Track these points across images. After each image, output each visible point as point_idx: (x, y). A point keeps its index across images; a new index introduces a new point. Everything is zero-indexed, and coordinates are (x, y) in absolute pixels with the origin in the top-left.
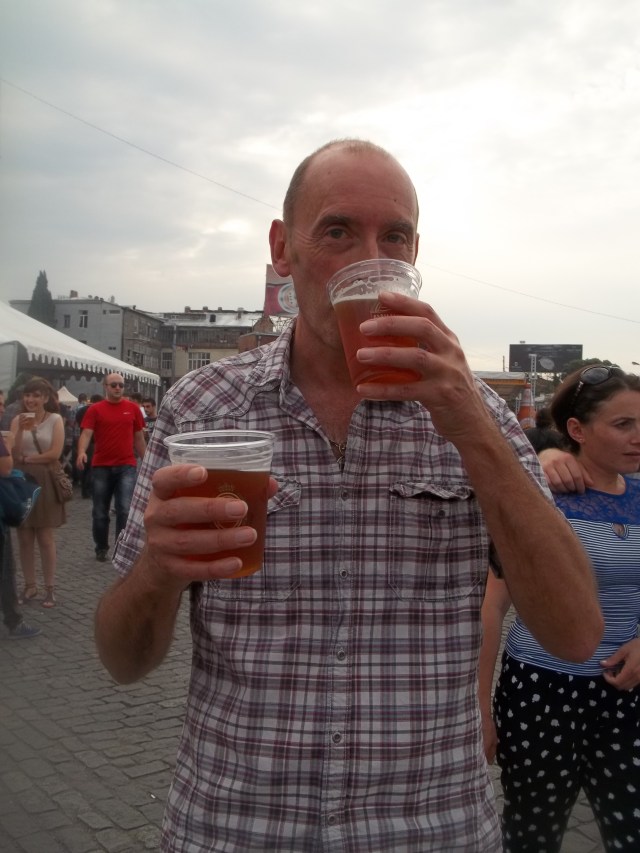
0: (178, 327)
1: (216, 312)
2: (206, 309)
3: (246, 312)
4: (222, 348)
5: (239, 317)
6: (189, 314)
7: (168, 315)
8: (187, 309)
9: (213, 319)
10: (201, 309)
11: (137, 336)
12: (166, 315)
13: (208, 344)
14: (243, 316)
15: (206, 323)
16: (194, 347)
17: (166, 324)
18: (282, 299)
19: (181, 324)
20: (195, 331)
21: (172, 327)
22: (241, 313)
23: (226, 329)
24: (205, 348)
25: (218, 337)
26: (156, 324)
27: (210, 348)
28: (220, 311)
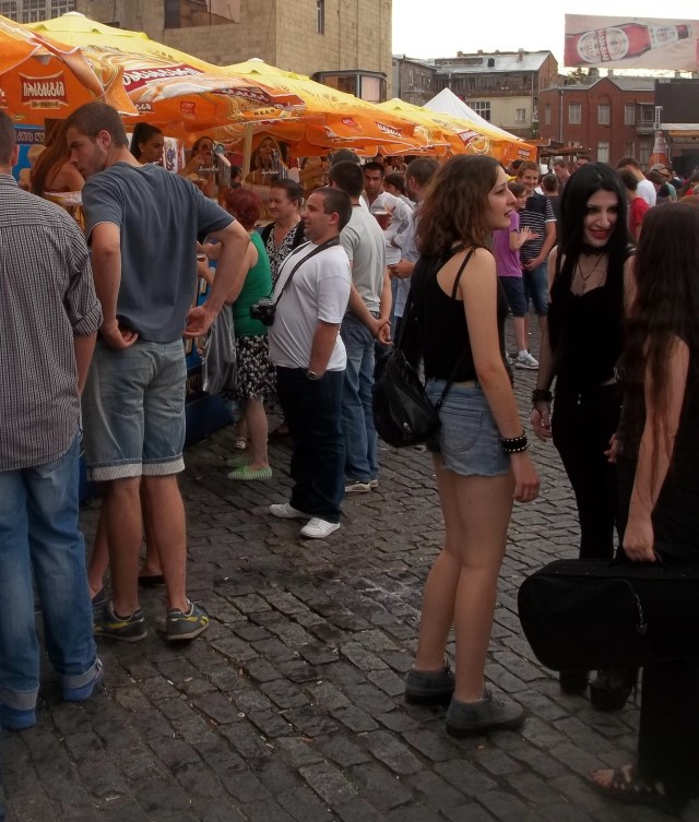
0: (453, 75)
1: (492, 54)
2: (480, 52)
3: (527, 53)
4: (503, 95)
5: (521, 59)
6: (464, 59)
7: (440, 62)
8: (460, 54)
9: (491, 63)
10: (476, 52)
11: (411, 88)
12: (437, 61)
13: (487, 92)
14: (525, 58)
15: (484, 68)
16: (471, 97)
17: (439, 72)
18: (581, 49)
19: (456, 71)
20: (472, 78)
21: (446, 75)
22: (522, 54)
23: (507, 74)
24: (485, 96)
25: (498, 83)
26: (429, 73)
27: (490, 96)
28: (497, 53)
